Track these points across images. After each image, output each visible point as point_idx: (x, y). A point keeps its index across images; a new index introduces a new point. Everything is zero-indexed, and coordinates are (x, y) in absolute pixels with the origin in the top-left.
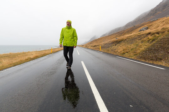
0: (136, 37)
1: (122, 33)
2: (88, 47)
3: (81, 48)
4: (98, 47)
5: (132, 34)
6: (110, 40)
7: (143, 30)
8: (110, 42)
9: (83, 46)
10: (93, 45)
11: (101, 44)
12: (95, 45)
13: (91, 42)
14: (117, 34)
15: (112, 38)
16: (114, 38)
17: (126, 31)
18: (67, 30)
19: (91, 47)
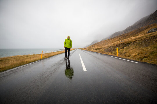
0: (148, 38)
1: (126, 36)
2: (91, 50)
3: (84, 51)
4: (101, 50)
5: (139, 36)
6: (114, 43)
7: (153, 32)
8: (115, 45)
9: (85, 49)
10: (95, 48)
11: (104, 47)
12: (97, 48)
13: (93, 45)
14: (120, 37)
15: (115, 40)
16: (117, 41)
17: (130, 34)
18: (68, 40)
19: (94, 49)
